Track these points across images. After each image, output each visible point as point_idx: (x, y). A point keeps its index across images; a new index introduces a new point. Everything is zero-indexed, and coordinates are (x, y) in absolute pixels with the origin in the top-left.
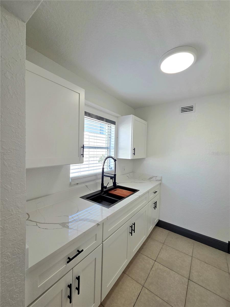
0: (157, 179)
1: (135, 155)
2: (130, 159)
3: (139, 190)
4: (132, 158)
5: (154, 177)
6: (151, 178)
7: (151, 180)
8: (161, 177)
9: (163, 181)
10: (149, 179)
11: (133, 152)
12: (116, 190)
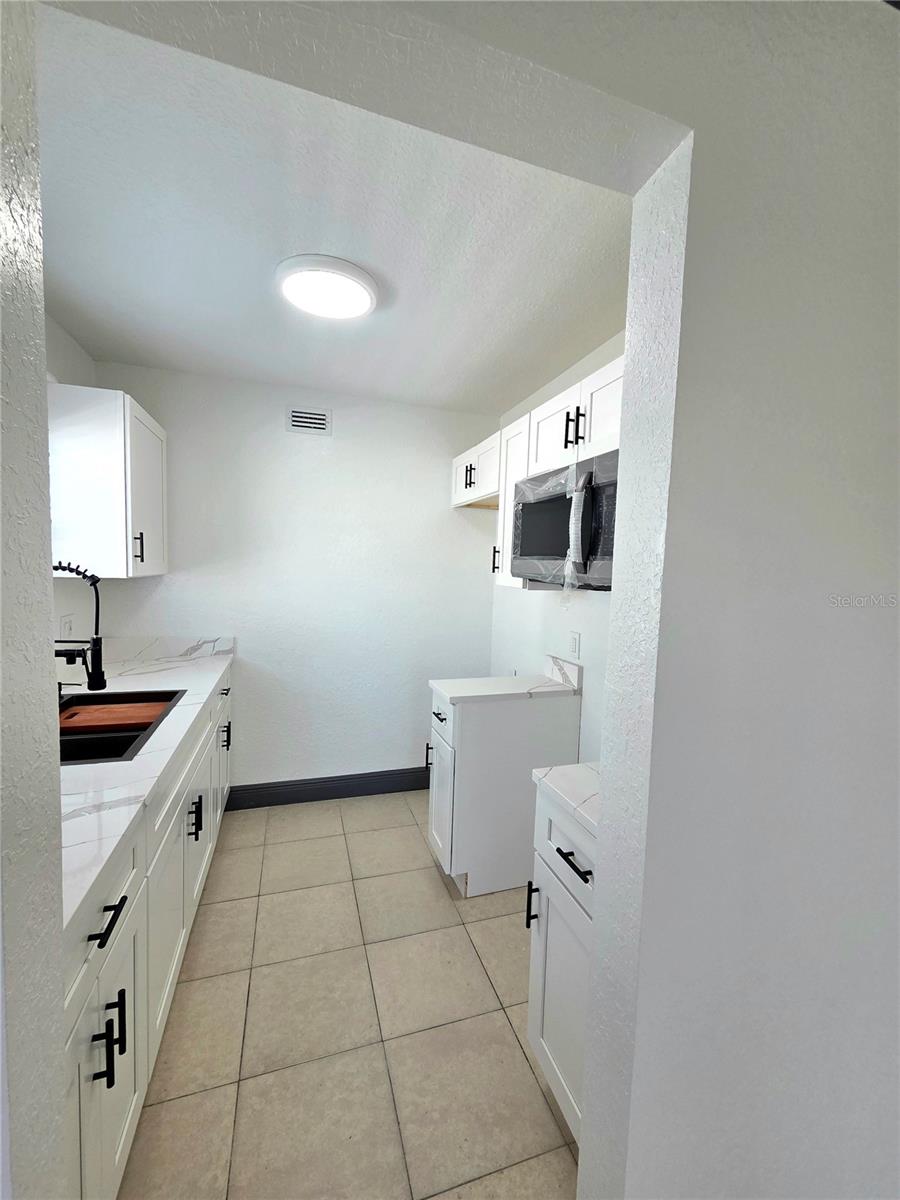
0: (216, 649)
1: (142, 561)
2: (125, 577)
3: (186, 691)
4: (130, 575)
5: (204, 643)
6: (195, 649)
7: (193, 656)
8: (234, 639)
9: (240, 654)
10: (185, 654)
11: (133, 548)
12: (76, 714)
